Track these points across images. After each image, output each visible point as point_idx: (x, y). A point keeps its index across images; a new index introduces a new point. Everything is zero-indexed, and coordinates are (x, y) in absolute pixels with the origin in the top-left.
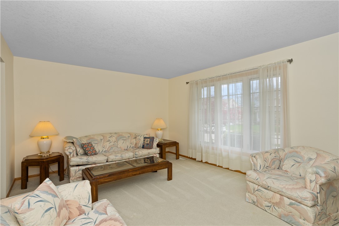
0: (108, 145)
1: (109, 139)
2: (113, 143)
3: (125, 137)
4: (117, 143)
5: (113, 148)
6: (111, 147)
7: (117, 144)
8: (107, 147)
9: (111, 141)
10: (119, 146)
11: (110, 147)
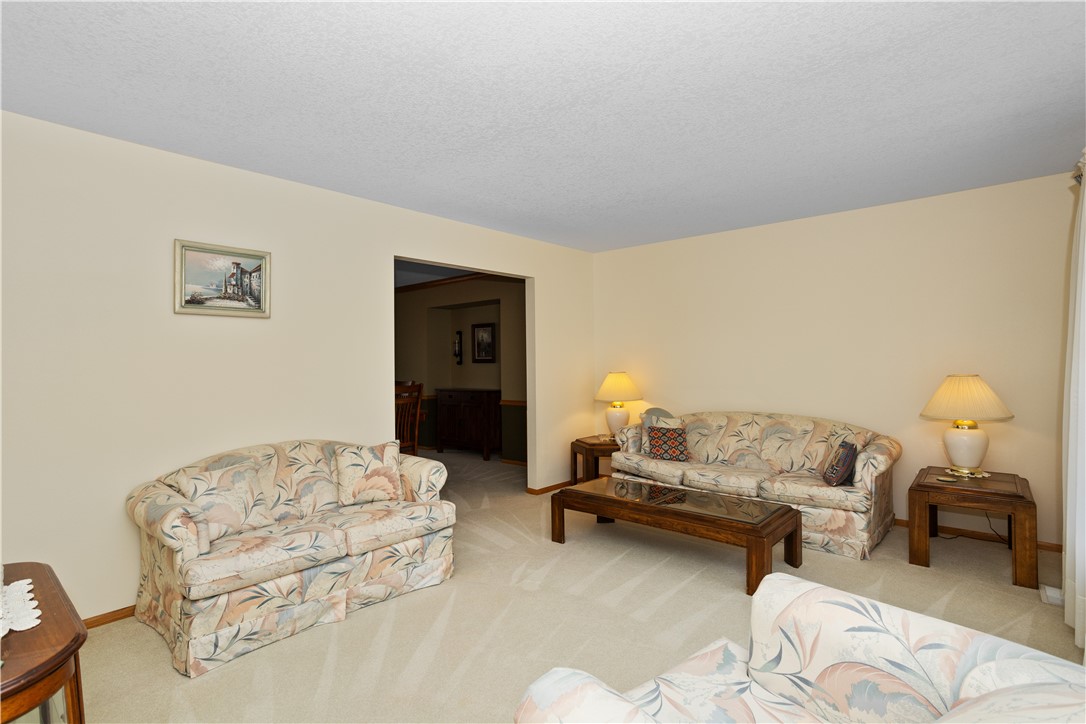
0: (732, 444)
1: (741, 429)
2: (747, 443)
3: (792, 431)
4: (761, 444)
5: (747, 458)
6: (741, 454)
7: (758, 447)
8: (731, 451)
9: (745, 436)
10: (763, 456)
11: (739, 453)
